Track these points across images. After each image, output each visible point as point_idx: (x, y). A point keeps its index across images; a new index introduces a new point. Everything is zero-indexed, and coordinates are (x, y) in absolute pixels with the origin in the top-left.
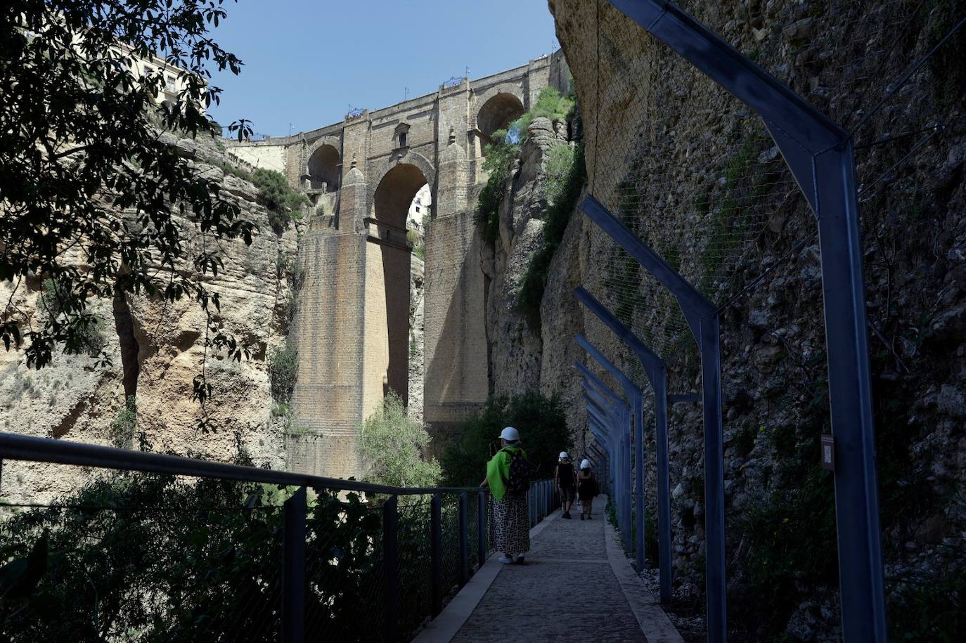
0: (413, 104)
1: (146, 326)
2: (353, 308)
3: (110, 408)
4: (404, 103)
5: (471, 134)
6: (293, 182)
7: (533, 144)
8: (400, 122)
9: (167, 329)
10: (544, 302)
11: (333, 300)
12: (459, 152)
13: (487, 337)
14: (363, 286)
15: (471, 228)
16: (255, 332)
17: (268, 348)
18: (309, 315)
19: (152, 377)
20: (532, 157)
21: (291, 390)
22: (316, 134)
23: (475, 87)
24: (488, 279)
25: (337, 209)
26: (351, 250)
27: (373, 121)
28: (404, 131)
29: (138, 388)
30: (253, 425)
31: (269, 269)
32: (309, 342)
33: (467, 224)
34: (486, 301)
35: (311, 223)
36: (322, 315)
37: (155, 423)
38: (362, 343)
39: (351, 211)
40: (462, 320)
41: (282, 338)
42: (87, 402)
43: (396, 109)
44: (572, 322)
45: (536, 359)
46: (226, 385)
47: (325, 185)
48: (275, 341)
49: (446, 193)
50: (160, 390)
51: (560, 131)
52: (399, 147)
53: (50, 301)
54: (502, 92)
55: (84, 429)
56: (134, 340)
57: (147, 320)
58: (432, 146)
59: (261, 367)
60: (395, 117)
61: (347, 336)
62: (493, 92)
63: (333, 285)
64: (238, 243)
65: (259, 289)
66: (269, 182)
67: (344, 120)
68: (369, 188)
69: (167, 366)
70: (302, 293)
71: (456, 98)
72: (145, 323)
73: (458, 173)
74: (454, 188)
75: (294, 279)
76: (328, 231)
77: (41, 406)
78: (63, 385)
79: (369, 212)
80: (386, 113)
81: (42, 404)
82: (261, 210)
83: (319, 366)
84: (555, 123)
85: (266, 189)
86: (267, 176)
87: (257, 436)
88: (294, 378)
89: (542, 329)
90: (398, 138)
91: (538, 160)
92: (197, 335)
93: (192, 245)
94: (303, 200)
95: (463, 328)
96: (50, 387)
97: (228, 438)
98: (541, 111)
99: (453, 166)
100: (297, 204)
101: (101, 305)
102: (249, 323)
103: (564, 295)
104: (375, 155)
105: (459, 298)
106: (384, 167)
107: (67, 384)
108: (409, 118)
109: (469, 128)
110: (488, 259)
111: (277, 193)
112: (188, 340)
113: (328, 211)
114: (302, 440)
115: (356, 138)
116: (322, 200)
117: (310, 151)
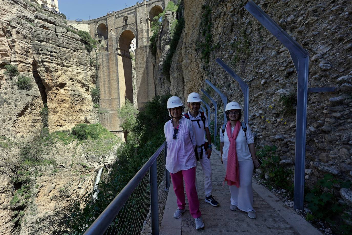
0: (128, 9)
2: (115, 76)
3: (38, 107)
4: (126, 9)
5: (147, 20)
6: (92, 36)
7: (166, 20)
8: (125, 16)
9: (54, 82)
10: (171, 69)
12: (144, 26)
13: (155, 83)
14: (118, 69)
15: (148, 50)
16: (85, 83)
17: (90, 88)
18: (102, 78)
19: (52, 97)
20: (166, 25)
21: (98, 100)
22: (98, 20)
23: (148, 3)
24: (154, 66)
25: (107, 45)
26: (113, 57)
27: (117, 15)
28: (126, 19)
29: (47, 101)
30: (88, 110)
31: (87, 63)
32: (103, 86)
33: (147, 49)
34: (154, 73)
35: (100, 50)
36: (106, 78)
37: (55, 111)
38: (119, 86)
39: (112, 45)
40: (147, 79)
41: (94, 85)
42: (29, 105)
43: (123, 11)
44: (179, 75)
45: (169, 88)
46: (77, 99)
47: (103, 37)
48: (92, 86)
49: (140, 39)
50: (55, 101)
51: (175, 16)
52: (125, 24)
53: (8, 72)
54: (156, 5)
55: (30, 114)
56: (44, 86)
57: (46, 79)
58: (135, 24)
59: (88, 94)
60: (123, 14)
61: (114, 84)
62: (153, 5)
63: (108, 69)
64: (75, 55)
65: (85, 70)
66: (84, 35)
67: (107, 15)
68: (117, 38)
69: (56, 94)
70: (99, 72)
71: (142, 7)
72: (46, 80)
73: (144, 33)
74: (143, 38)
75: (96, 67)
76: (106, 52)
77: (12, 107)
78: (19, 100)
79: (117, 46)
80: (120, 12)
81: (12, 106)
82: (82, 44)
83: (106, 93)
84: (173, 13)
85: (83, 37)
86: (83, 33)
87: (90, 113)
88: (99, 97)
89: (170, 78)
90: (124, 22)
91: (168, 25)
92: (65, 84)
93: (59, 55)
94: (96, 42)
95: (147, 81)
96: (14, 101)
97: (80, 114)
98: (169, 9)
99: (142, 31)
100: (94, 43)
101: (29, 74)
102: (83, 80)
103: (177, 66)
104: (118, 27)
105: (146, 72)
106: (121, 32)
107: (20, 100)
108: (128, 14)
109: (146, 18)
110: (154, 60)
111: (87, 39)
112: (62, 85)
113: (105, 46)
114: (103, 114)
115: (111, 21)
116: (103, 42)
117: (97, 26)
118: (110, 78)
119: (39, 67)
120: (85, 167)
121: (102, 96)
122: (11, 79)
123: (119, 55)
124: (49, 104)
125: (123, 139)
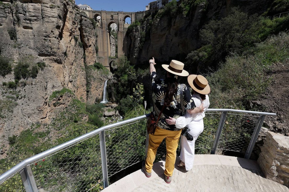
1: (87, 44)
2: (106, 42)
11: (103, 40)
25: (102, 26)
26: (105, 33)
27: (107, 13)
32: (99, 46)
39: (105, 27)
61: (106, 45)
63: (103, 38)
68: (107, 24)
76: (101, 29)
92: (91, 45)
104: (107, 19)
106: (109, 21)
113: (99, 26)
114: (101, 59)
115: (104, 15)
116: (98, 24)
117: (94, 14)
118: (103, 42)
119: (85, 38)
120: (101, 79)
121: (99, 50)
122: (76, 43)
123: (108, 32)
124: (86, 54)
125: (110, 70)
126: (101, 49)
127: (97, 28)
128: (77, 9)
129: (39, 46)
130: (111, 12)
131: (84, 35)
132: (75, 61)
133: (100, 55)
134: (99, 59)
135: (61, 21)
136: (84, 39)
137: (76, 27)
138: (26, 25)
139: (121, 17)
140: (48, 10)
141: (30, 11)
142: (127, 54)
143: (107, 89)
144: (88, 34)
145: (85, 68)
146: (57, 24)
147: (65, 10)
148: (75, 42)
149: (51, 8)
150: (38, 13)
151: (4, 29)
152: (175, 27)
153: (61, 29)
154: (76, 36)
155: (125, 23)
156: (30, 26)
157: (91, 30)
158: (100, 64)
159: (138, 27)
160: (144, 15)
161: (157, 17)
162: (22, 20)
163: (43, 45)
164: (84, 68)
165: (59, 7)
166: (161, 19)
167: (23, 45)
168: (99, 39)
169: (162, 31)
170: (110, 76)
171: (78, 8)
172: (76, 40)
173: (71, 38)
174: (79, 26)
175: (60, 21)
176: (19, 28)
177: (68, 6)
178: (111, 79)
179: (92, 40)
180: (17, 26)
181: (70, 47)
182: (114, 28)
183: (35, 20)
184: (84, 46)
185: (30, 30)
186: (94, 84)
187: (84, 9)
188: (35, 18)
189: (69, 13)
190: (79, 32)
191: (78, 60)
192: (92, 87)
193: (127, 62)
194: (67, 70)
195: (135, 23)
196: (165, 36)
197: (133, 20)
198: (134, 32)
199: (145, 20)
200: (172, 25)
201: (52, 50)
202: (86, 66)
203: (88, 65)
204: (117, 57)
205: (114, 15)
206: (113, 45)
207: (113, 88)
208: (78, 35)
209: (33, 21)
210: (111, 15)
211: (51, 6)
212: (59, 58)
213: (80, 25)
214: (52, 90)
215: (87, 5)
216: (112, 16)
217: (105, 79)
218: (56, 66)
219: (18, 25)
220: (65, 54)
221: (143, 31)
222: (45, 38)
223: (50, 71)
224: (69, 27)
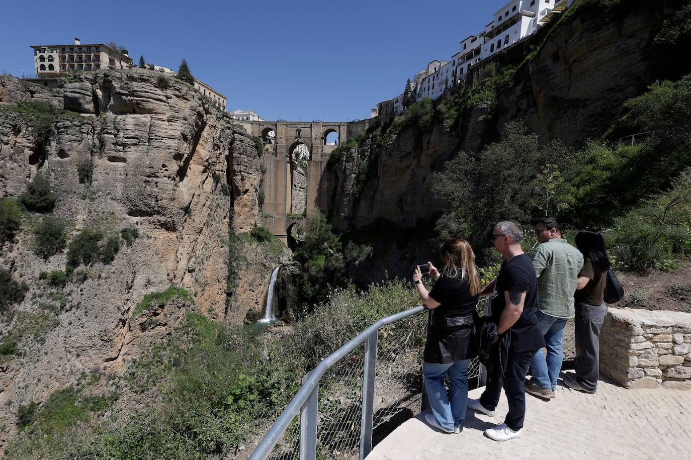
1: (240, 188)
2: (283, 182)
9: (243, 188)
11: (276, 178)
18: (268, 182)
26: (282, 164)
27: (288, 125)
36: (272, 183)
38: (286, 192)
39: (282, 153)
50: (240, 205)
61: (281, 189)
63: (276, 174)
64: (254, 162)
68: (287, 146)
79: (287, 154)
83: (272, 198)
92: (248, 190)
112: (247, 191)
113: (271, 150)
114: (268, 218)
115: (282, 129)
116: (268, 146)
117: (262, 128)
118: (277, 183)
119: (236, 175)
120: (265, 266)
121: (266, 201)
122: (216, 186)
123: (288, 162)
124: (236, 208)
125: (286, 244)
126: (270, 198)
127: (265, 155)
128: (228, 119)
129: (132, 194)
130: (297, 123)
131: (234, 170)
132: (207, 225)
133: (267, 210)
134: (264, 219)
135: (186, 145)
136: (235, 178)
137: (221, 154)
138: (114, 154)
139: (318, 132)
140: (163, 126)
141: (128, 128)
142: (326, 208)
143: (277, 288)
144: (242, 168)
145: (230, 239)
146: (177, 150)
147: (200, 123)
148: (214, 185)
149: (169, 121)
150: (142, 131)
151: (71, 163)
152: (430, 152)
153: (183, 160)
154: (217, 172)
155: (325, 144)
156: (122, 156)
157: (250, 159)
158: (266, 229)
159: (353, 150)
160: (367, 127)
161: (391, 132)
162: (109, 145)
163: (141, 194)
164: (228, 238)
165: (185, 119)
166: (399, 136)
167: (100, 193)
168: (267, 176)
169: (402, 159)
170: (286, 258)
171: (230, 118)
172: (217, 179)
173: (204, 177)
174: (227, 153)
175: (183, 144)
176: (101, 161)
177: (208, 116)
178: (287, 265)
179: (251, 180)
180: (97, 157)
181: (199, 195)
182: (305, 154)
183: (135, 144)
184: (234, 192)
185: (121, 164)
186: (245, 277)
187: (245, 118)
188: (135, 141)
189: (207, 128)
190: (226, 163)
191: (214, 223)
192: (241, 283)
193: (325, 226)
194: (187, 245)
195: (348, 143)
196: (409, 172)
197: (344, 137)
198: (344, 163)
199: (367, 138)
200: (424, 147)
201: (159, 202)
202: (234, 234)
203: (237, 233)
204: (305, 216)
205: (302, 129)
206: (300, 188)
207: (290, 287)
208: (222, 171)
209: (130, 147)
210: (297, 128)
211: (170, 117)
212: (170, 220)
213: (229, 149)
214: (143, 291)
215: (252, 111)
216: (299, 131)
217: (273, 265)
218: (161, 237)
219: (98, 154)
220: (187, 210)
221: (363, 160)
222: (148, 179)
223: (145, 247)
224: (204, 154)
